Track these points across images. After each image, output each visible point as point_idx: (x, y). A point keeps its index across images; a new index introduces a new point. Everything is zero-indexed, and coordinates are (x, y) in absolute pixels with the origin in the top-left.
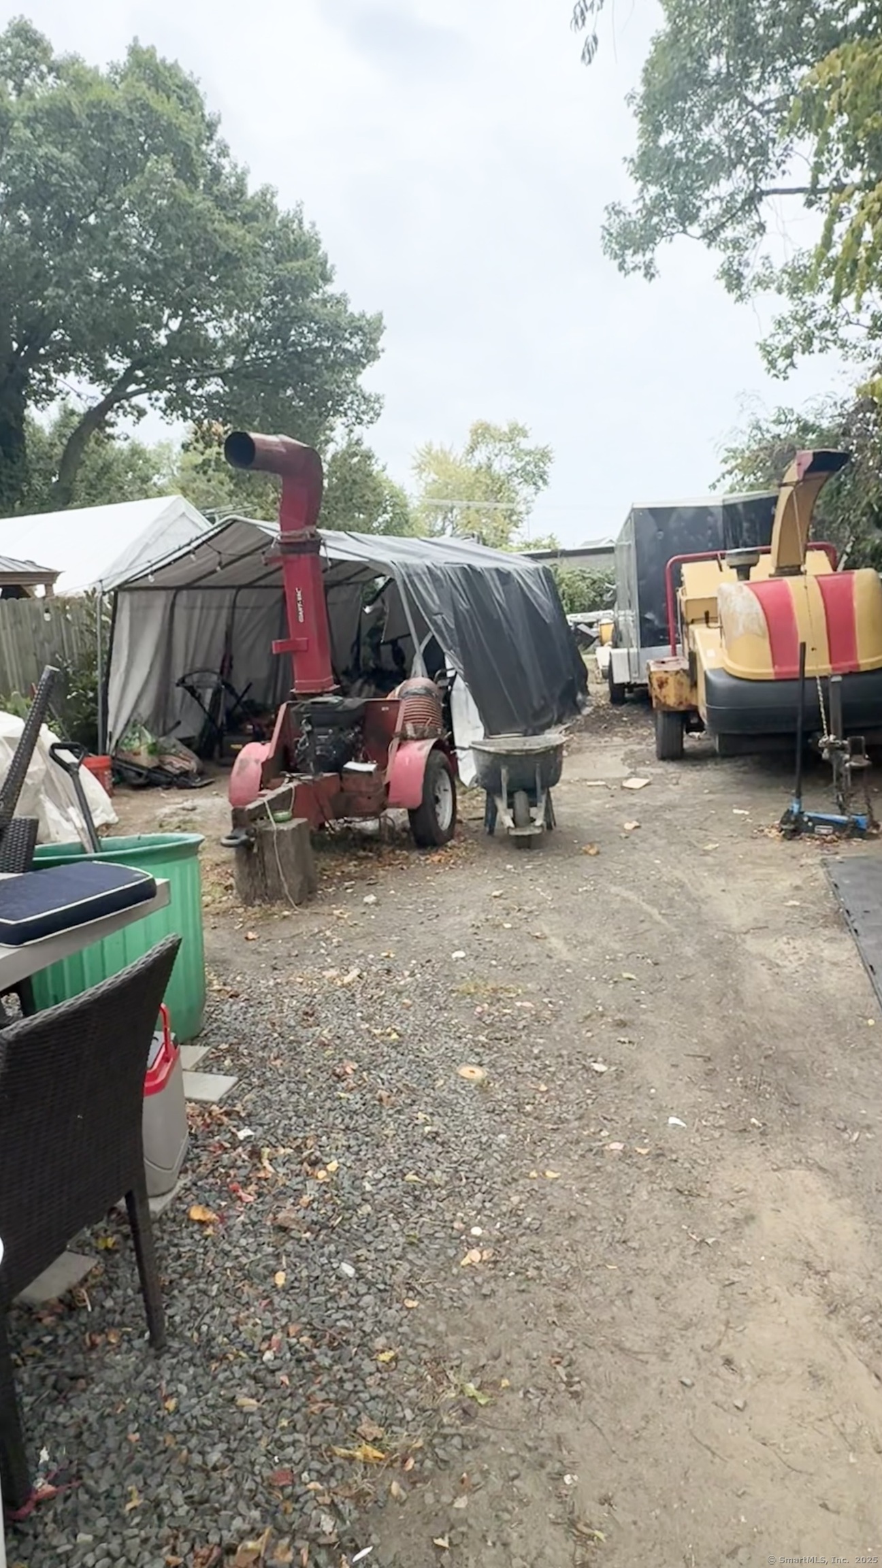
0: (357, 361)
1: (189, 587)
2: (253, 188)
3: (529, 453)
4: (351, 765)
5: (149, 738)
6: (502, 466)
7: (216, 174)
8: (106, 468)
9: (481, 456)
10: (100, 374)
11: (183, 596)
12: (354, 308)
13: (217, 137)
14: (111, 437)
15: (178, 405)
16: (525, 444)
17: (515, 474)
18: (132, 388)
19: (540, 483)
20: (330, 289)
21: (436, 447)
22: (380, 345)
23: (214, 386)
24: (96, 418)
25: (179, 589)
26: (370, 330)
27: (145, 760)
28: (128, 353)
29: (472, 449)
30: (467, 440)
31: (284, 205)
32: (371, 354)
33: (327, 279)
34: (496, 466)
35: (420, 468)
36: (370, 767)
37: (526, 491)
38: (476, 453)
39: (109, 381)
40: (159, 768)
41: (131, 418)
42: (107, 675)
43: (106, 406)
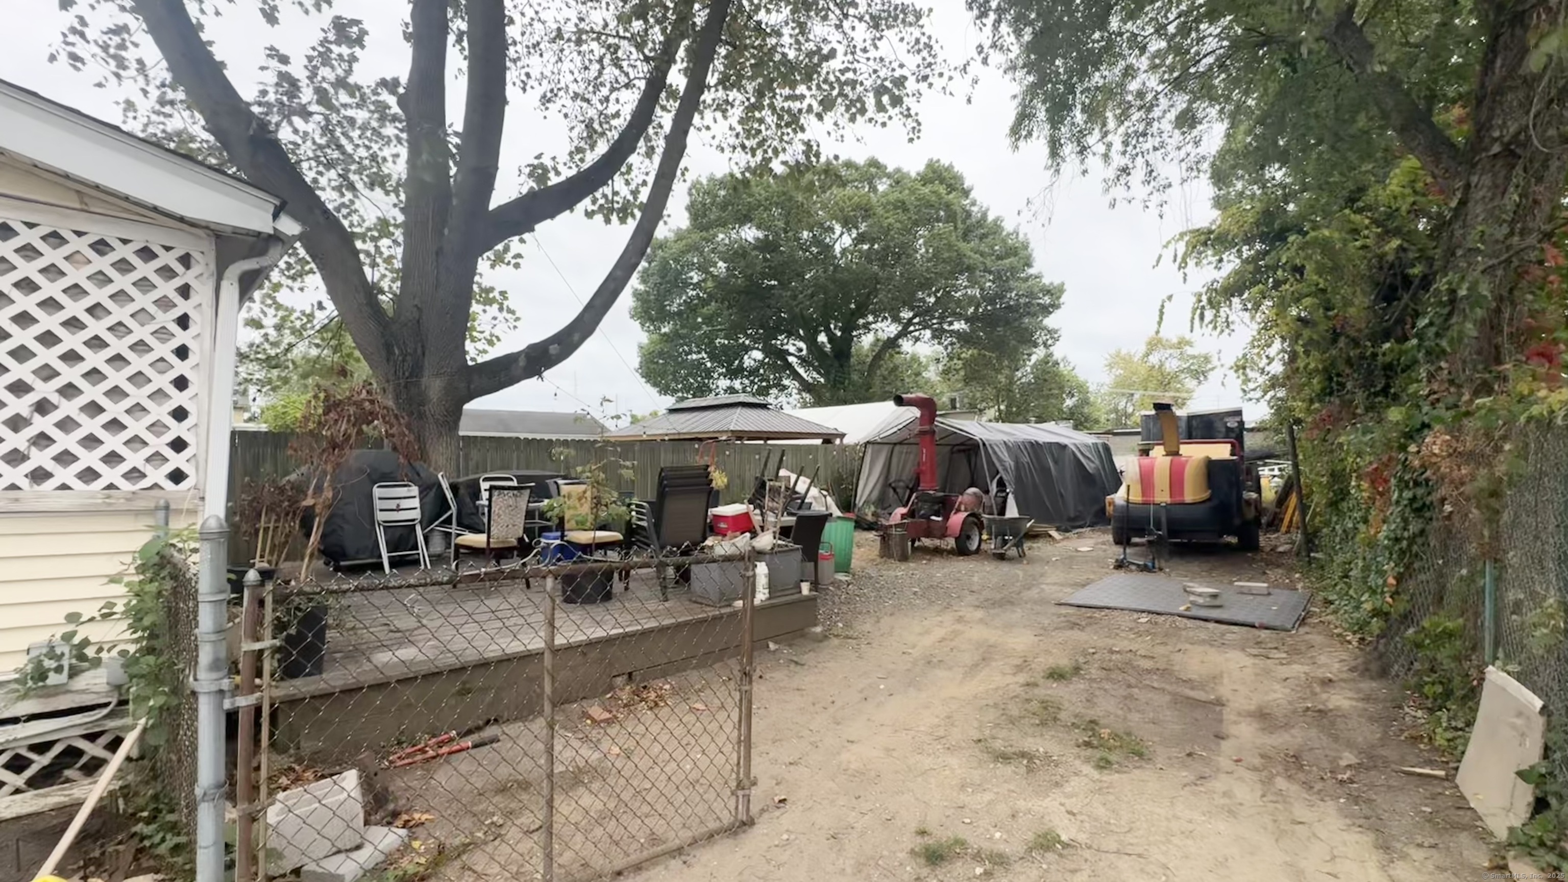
0: (1046, 310)
1: (901, 443)
2: (991, 217)
3: (1194, 357)
4: (933, 518)
5: (873, 508)
6: (1172, 365)
7: (969, 214)
8: (896, 368)
9: (1154, 359)
10: (896, 319)
11: (897, 448)
12: (1046, 281)
13: (971, 197)
14: (898, 353)
15: (938, 335)
16: (1189, 351)
17: (1182, 371)
18: (912, 328)
19: (1202, 378)
20: (1031, 271)
21: (1124, 352)
22: (1062, 300)
23: (960, 326)
24: (892, 344)
25: (895, 444)
26: (1055, 292)
27: (870, 518)
28: (912, 309)
29: (1147, 355)
30: (1143, 349)
31: (1008, 226)
32: (1055, 306)
33: (1029, 265)
34: (1167, 365)
35: (1110, 366)
36: (940, 519)
37: (1190, 383)
38: (1151, 357)
39: (900, 323)
40: (876, 523)
41: (911, 342)
42: (858, 480)
43: (900, 335)
